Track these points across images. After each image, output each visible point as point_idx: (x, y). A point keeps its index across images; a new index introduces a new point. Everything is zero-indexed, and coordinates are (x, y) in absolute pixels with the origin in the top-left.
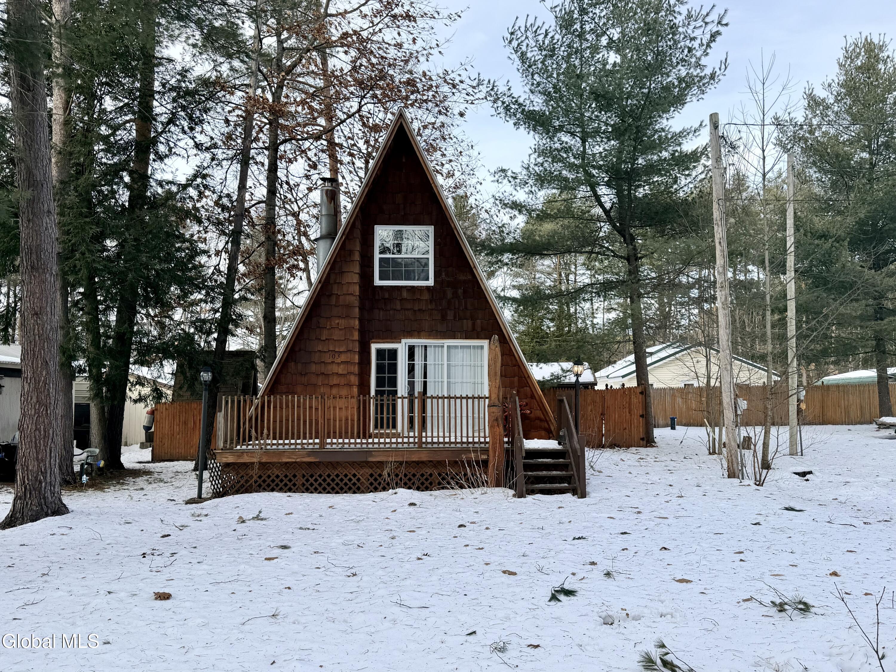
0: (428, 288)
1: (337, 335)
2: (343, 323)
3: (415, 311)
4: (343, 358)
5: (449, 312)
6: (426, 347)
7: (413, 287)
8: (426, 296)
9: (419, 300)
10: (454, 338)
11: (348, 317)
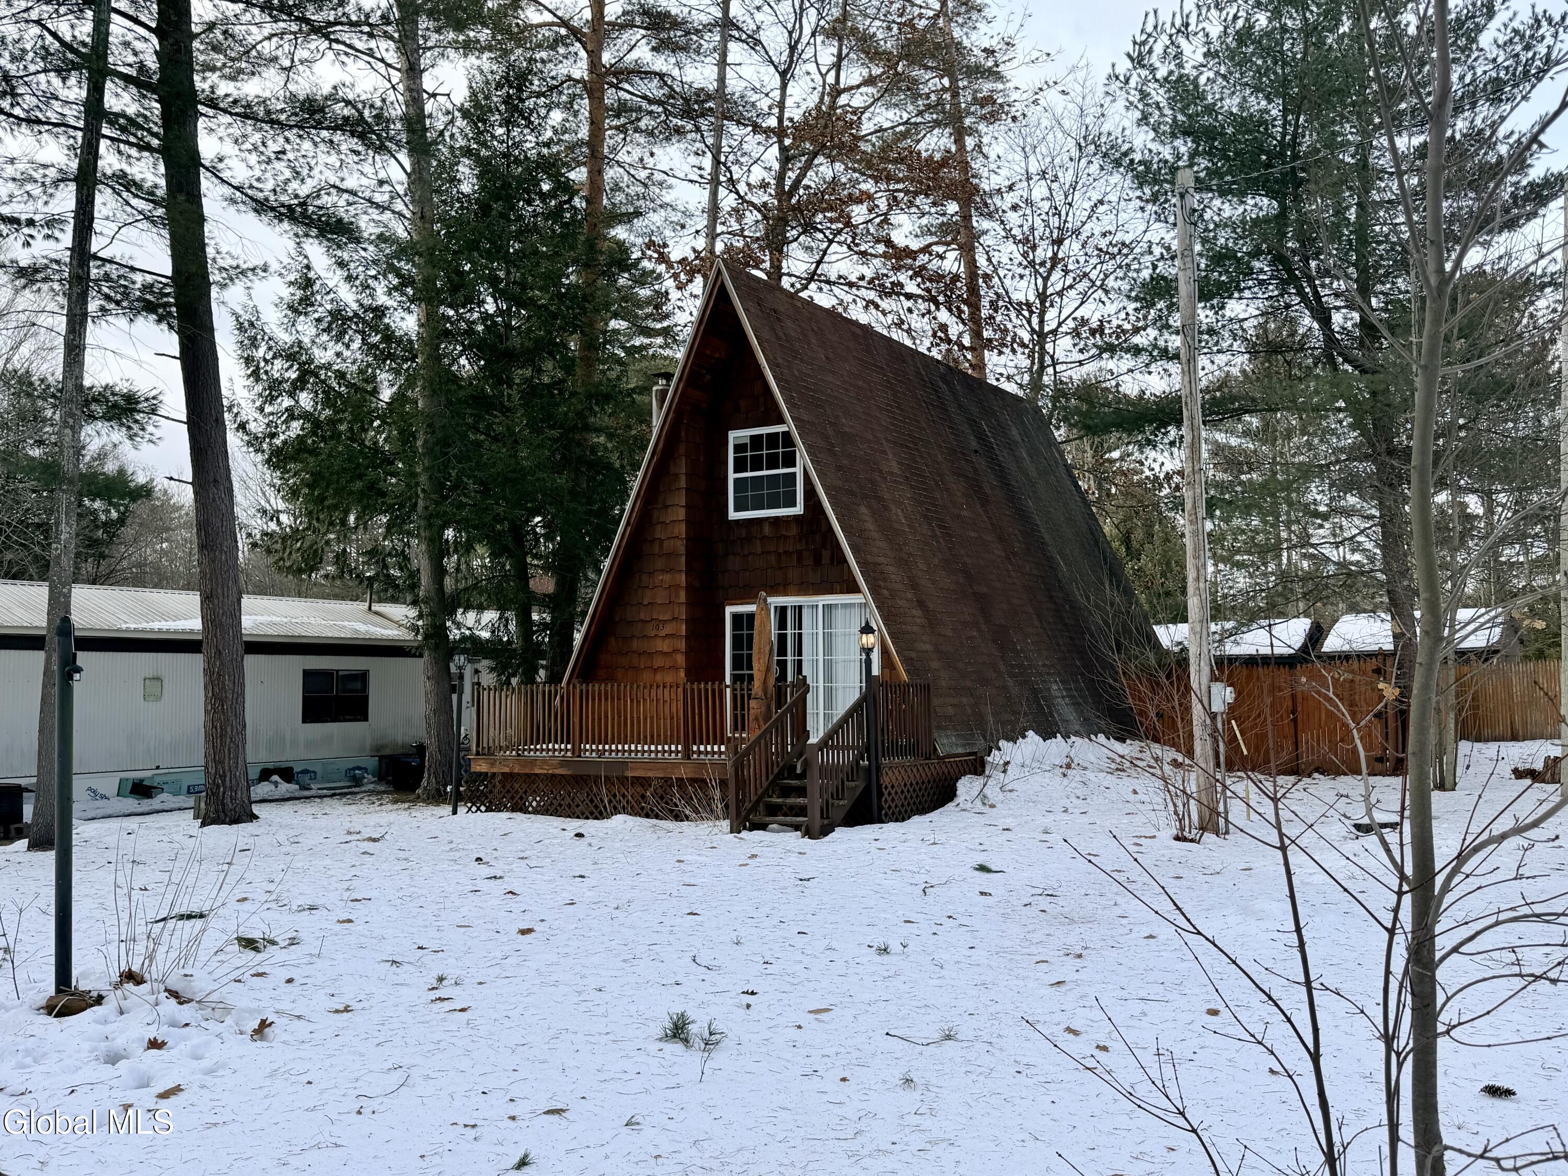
0: (796, 518)
1: (661, 597)
2: (667, 578)
3: (779, 554)
4: (668, 629)
5: (824, 552)
6: (800, 607)
7: (777, 518)
8: (794, 531)
9: (786, 537)
10: (831, 592)
11: (670, 570)
